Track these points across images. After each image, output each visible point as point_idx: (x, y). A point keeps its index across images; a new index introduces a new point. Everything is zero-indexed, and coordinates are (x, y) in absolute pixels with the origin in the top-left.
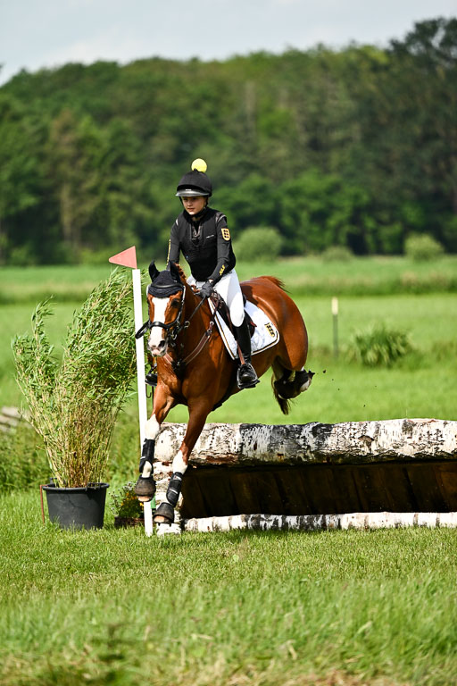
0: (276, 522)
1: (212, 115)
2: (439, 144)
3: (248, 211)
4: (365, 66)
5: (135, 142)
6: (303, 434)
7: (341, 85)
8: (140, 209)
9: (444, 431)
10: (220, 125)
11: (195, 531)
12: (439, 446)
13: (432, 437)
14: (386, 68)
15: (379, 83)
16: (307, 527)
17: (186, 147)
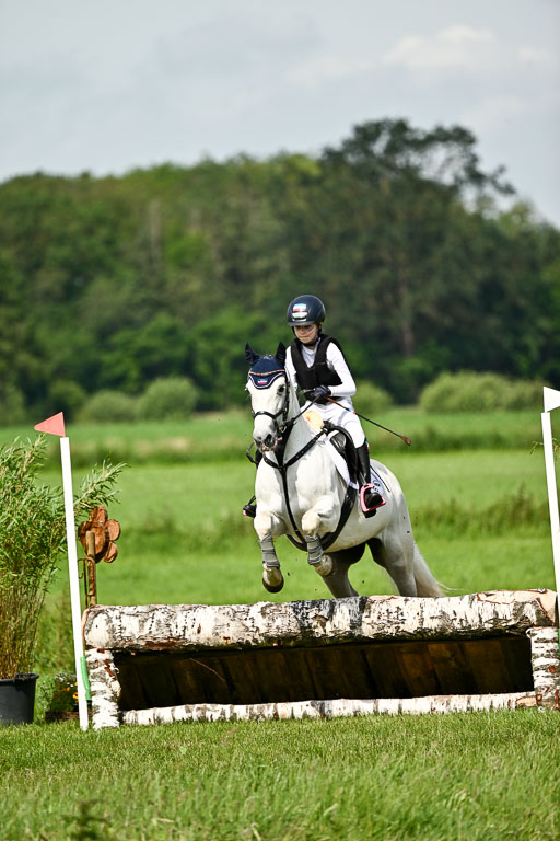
0: (223, 713)
1: (109, 242)
2: (384, 272)
3: (156, 358)
4: (292, 179)
5: (18, 277)
6: (251, 615)
7: (265, 202)
8: (24, 358)
9: (405, 608)
10: (118, 254)
11: (135, 724)
12: (401, 625)
13: (392, 616)
14: (319, 181)
15: (309, 199)
16: (258, 717)
17: (78, 282)
